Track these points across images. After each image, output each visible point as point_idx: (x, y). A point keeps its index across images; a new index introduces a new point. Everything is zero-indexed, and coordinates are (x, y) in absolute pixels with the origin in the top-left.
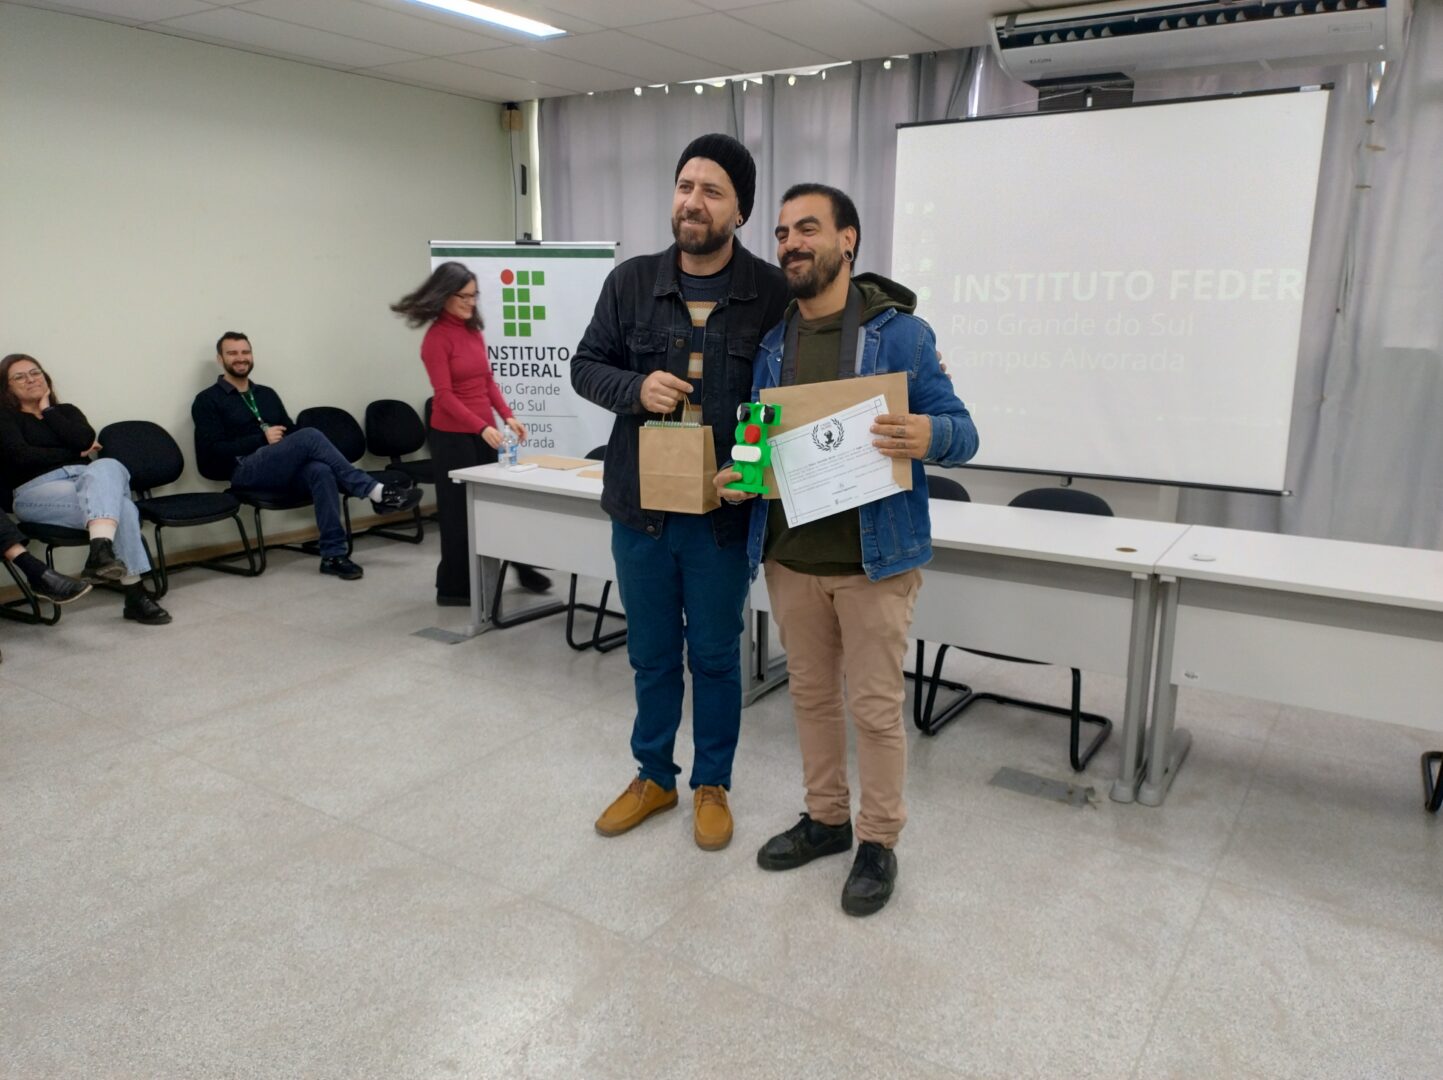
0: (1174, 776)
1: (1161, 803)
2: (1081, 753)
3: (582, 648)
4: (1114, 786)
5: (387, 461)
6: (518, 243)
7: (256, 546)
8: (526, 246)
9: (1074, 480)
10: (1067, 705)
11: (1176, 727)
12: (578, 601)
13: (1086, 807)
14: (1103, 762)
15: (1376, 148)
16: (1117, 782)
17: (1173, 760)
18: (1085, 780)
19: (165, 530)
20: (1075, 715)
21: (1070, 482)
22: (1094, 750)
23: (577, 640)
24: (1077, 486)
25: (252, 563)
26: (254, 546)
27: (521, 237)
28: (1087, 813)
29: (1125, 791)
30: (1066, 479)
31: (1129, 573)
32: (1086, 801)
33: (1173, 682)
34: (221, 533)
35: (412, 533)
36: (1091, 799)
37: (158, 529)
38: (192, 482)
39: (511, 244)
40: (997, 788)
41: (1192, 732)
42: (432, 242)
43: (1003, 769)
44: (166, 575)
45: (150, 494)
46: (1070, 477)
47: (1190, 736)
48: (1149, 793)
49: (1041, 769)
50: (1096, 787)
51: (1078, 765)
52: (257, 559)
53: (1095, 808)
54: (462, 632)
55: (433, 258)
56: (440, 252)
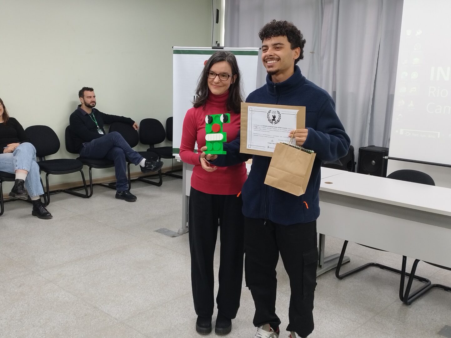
5: (148, 147)
6: (213, 48)
27: (215, 45)
35: (157, 181)
37: (47, 175)
39: (210, 48)
42: (174, 47)
43: (446, 326)
54: (177, 232)
55: (174, 55)
56: (177, 52)
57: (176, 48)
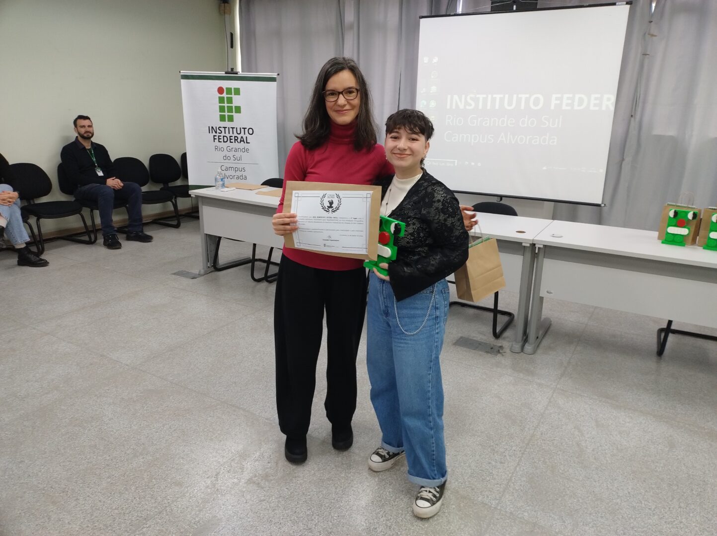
0: (542, 340)
1: (534, 352)
2: (498, 330)
3: (259, 281)
4: (512, 345)
5: (161, 186)
6: (226, 73)
7: (92, 229)
8: (231, 75)
9: (503, 198)
10: (492, 307)
11: (543, 317)
12: (256, 257)
13: (499, 355)
14: (508, 333)
15: (653, 35)
16: (514, 343)
17: (541, 333)
18: (499, 342)
19: (42, 221)
20: (495, 311)
21: (501, 199)
22: (505, 328)
23: (257, 276)
24: (504, 202)
25: (90, 237)
26: (91, 229)
27: (230, 70)
28: (499, 357)
29: (517, 347)
30: (499, 198)
31: (522, 243)
32: (499, 352)
33: (541, 295)
34: (73, 222)
35: (175, 223)
36: (501, 351)
37: (38, 220)
38: (56, 196)
39: (222, 74)
40: (457, 346)
41: (552, 319)
42: (181, 72)
43: (461, 337)
44: (43, 243)
45: (34, 202)
46: (501, 197)
47: (551, 321)
48: (528, 348)
49: (479, 337)
50: (504, 346)
51: (496, 335)
52: (93, 237)
53: (503, 355)
54: (198, 273)
55: (182, 80)
56: (186, 77)
57: (183, 72)
